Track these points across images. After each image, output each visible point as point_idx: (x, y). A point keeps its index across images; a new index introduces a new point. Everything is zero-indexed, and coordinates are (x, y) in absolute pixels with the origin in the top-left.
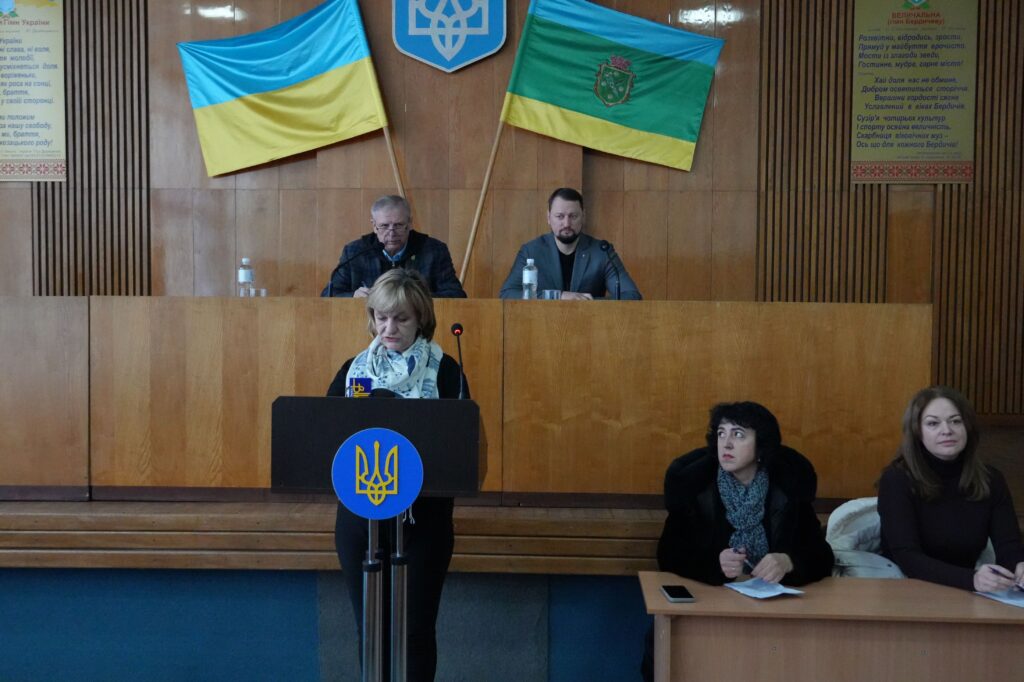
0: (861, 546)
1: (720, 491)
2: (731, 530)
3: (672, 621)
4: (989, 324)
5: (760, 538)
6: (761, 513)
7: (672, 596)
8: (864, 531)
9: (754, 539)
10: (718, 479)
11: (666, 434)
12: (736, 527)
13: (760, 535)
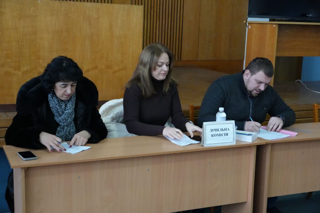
0: (114, 120)
1: (51, 106)
2: (58, 125)
3: (25, 171)
4: (155, 21)
5: (73, 128)
6: (74, 115)
7: (24, 157)
8: (116, 114)
9: (70, 129)
10: (49, 99)
11: (13, 72)
12: (60, 124)
13: (73, 126)
